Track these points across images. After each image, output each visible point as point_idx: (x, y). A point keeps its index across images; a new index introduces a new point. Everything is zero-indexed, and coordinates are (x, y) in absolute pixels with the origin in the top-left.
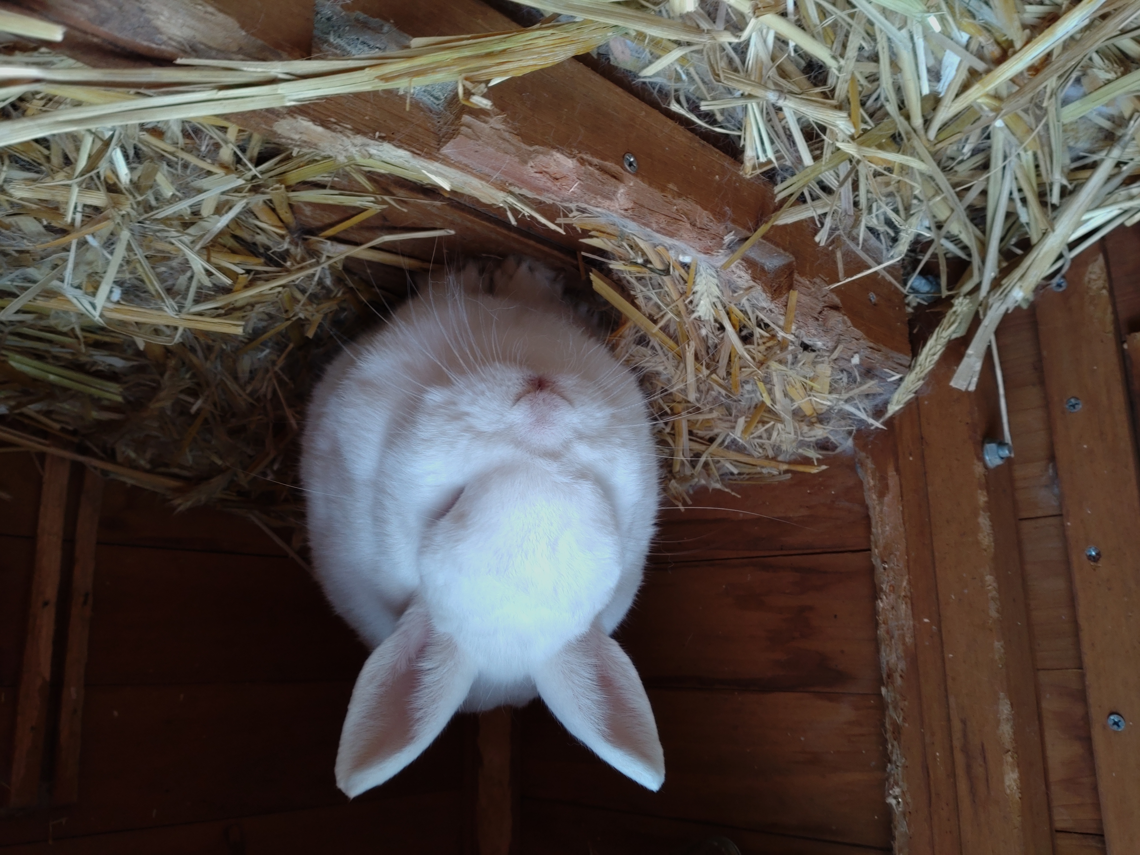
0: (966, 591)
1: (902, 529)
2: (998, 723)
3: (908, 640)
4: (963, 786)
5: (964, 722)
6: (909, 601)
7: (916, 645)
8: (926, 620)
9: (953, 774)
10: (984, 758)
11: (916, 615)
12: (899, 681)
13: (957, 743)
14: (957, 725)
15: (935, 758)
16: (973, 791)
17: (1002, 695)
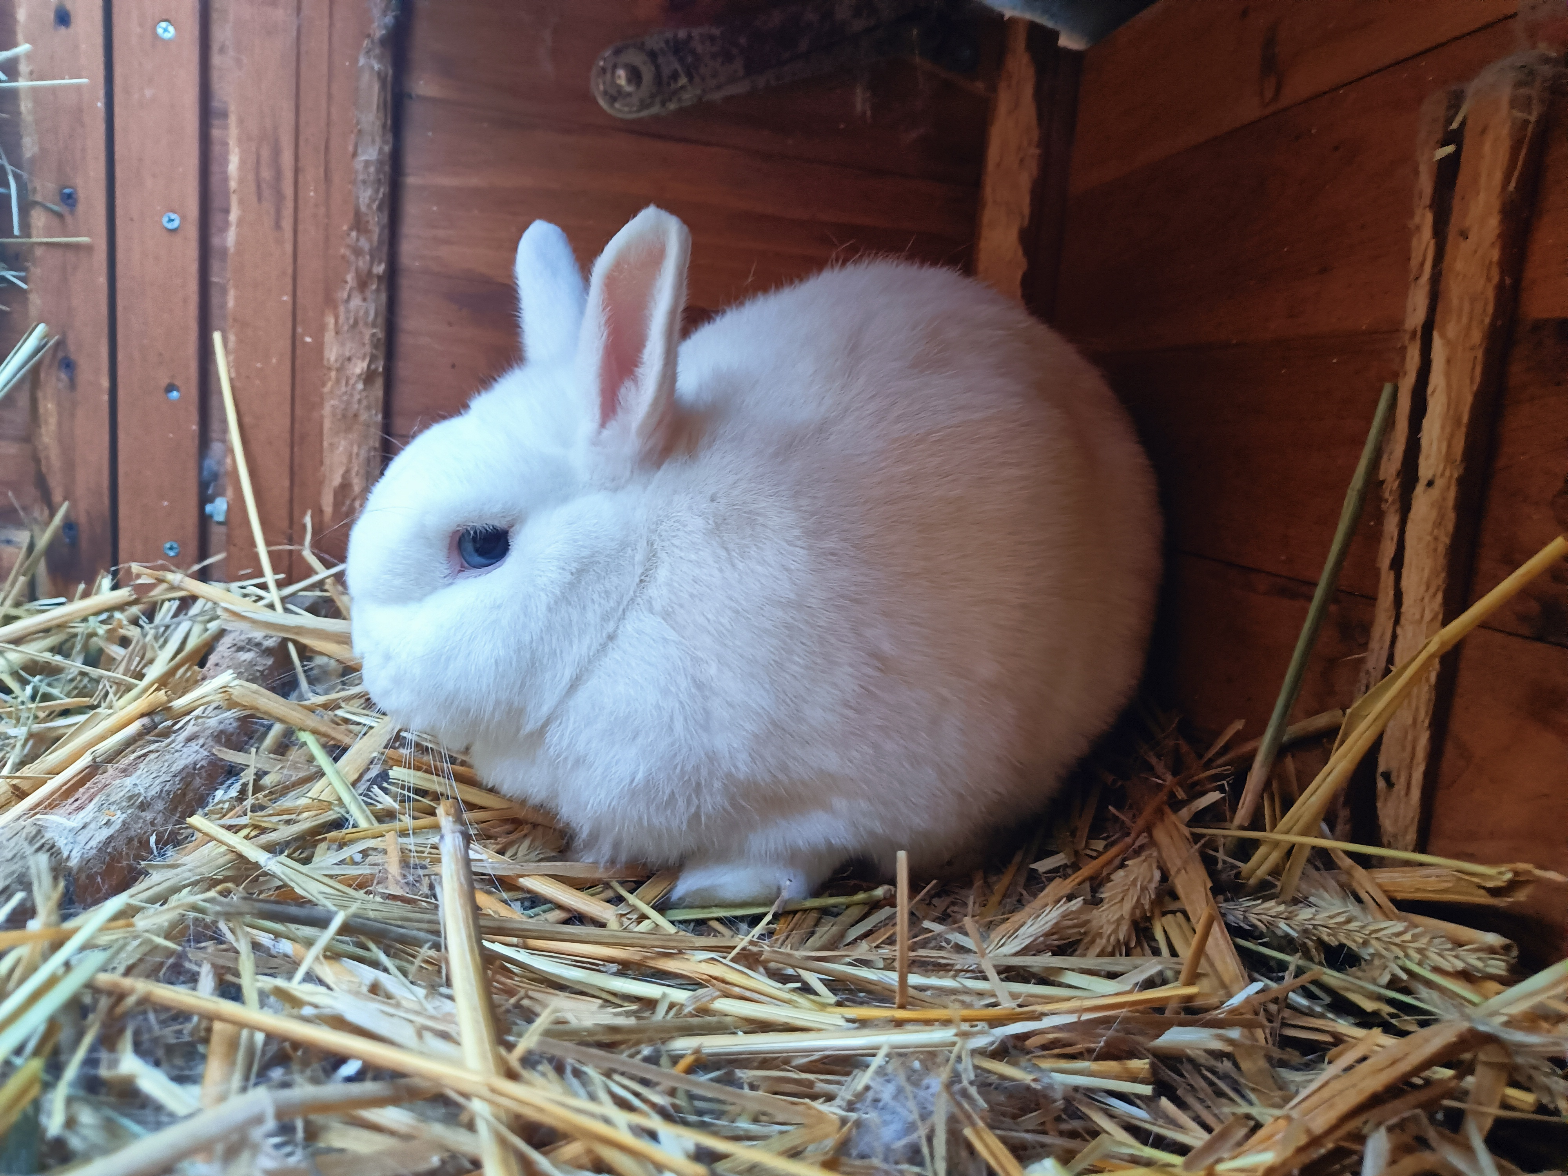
0: (259, 365)
1: (325, 444)
2: (240, 222)
3: (330, 321)
4: (287, 158)
5: (278, 226)
6: (325, 362)
7: (323, 314)
8: (308, 339)
9: (297, 171)
10: (259, 186)
11: (319, 347)
12: (350, 278)
13: (289, 204)
14: (287, 224)
15: (316, 191)
16: (276, 153)
17: (232, 250)
